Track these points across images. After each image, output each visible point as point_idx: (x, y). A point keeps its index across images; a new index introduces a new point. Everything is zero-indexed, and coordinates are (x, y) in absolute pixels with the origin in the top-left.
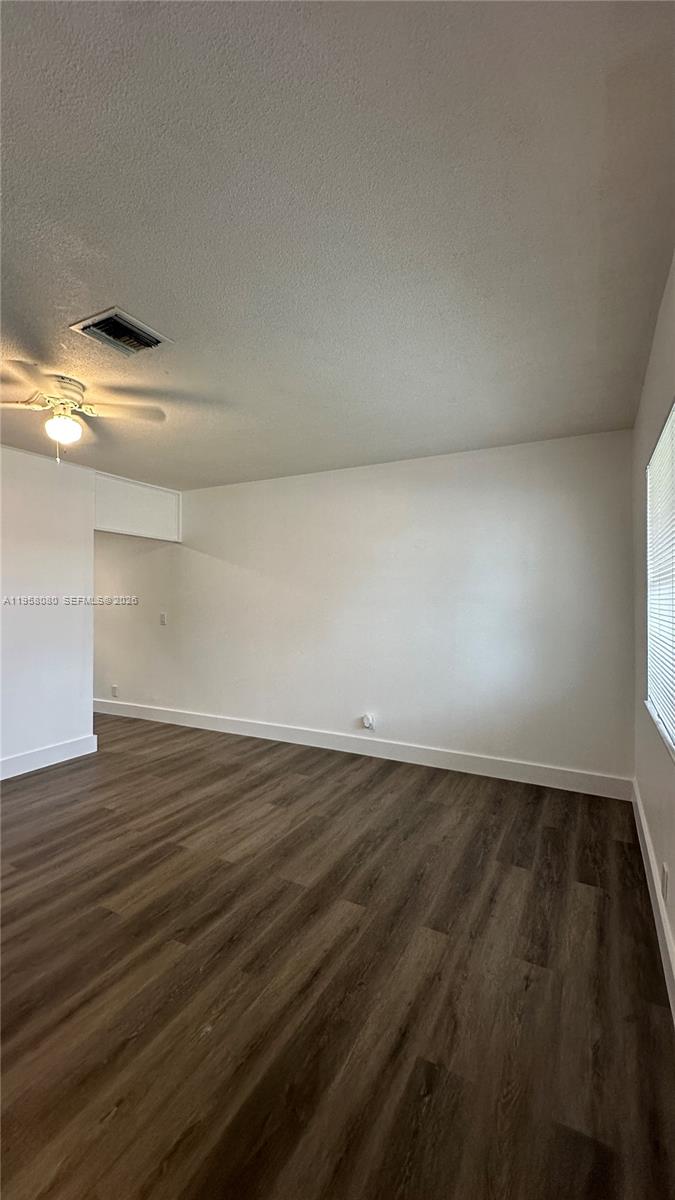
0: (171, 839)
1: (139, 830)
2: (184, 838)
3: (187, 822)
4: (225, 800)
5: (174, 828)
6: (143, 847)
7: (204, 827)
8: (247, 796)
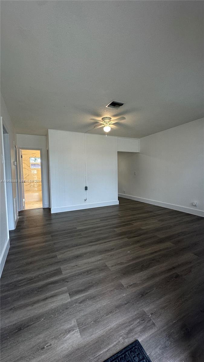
0: (131, 222)
1: (124, 219)
2: (133, 223)
3: (135, 220)
4: (146, 218)
5: (132, 220)
6: (124, 222)
7: (139, 222)
8: (152, 218)
